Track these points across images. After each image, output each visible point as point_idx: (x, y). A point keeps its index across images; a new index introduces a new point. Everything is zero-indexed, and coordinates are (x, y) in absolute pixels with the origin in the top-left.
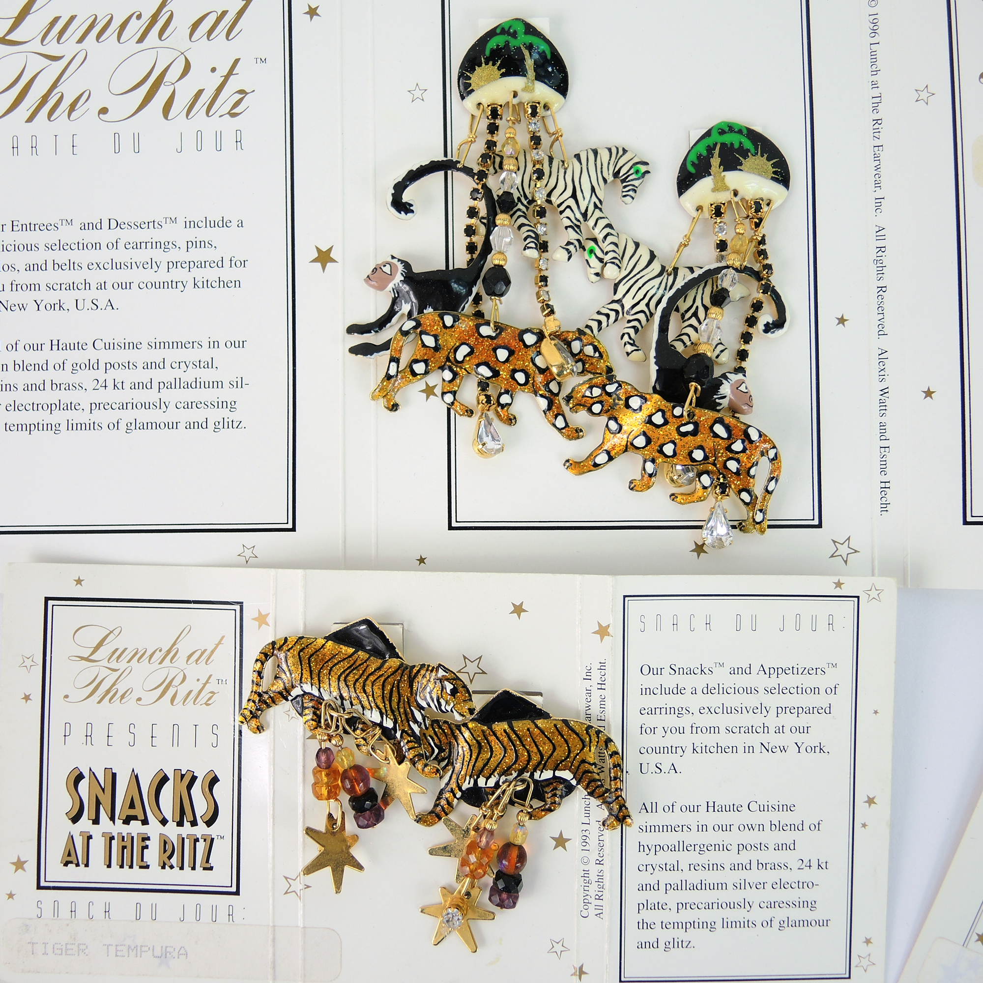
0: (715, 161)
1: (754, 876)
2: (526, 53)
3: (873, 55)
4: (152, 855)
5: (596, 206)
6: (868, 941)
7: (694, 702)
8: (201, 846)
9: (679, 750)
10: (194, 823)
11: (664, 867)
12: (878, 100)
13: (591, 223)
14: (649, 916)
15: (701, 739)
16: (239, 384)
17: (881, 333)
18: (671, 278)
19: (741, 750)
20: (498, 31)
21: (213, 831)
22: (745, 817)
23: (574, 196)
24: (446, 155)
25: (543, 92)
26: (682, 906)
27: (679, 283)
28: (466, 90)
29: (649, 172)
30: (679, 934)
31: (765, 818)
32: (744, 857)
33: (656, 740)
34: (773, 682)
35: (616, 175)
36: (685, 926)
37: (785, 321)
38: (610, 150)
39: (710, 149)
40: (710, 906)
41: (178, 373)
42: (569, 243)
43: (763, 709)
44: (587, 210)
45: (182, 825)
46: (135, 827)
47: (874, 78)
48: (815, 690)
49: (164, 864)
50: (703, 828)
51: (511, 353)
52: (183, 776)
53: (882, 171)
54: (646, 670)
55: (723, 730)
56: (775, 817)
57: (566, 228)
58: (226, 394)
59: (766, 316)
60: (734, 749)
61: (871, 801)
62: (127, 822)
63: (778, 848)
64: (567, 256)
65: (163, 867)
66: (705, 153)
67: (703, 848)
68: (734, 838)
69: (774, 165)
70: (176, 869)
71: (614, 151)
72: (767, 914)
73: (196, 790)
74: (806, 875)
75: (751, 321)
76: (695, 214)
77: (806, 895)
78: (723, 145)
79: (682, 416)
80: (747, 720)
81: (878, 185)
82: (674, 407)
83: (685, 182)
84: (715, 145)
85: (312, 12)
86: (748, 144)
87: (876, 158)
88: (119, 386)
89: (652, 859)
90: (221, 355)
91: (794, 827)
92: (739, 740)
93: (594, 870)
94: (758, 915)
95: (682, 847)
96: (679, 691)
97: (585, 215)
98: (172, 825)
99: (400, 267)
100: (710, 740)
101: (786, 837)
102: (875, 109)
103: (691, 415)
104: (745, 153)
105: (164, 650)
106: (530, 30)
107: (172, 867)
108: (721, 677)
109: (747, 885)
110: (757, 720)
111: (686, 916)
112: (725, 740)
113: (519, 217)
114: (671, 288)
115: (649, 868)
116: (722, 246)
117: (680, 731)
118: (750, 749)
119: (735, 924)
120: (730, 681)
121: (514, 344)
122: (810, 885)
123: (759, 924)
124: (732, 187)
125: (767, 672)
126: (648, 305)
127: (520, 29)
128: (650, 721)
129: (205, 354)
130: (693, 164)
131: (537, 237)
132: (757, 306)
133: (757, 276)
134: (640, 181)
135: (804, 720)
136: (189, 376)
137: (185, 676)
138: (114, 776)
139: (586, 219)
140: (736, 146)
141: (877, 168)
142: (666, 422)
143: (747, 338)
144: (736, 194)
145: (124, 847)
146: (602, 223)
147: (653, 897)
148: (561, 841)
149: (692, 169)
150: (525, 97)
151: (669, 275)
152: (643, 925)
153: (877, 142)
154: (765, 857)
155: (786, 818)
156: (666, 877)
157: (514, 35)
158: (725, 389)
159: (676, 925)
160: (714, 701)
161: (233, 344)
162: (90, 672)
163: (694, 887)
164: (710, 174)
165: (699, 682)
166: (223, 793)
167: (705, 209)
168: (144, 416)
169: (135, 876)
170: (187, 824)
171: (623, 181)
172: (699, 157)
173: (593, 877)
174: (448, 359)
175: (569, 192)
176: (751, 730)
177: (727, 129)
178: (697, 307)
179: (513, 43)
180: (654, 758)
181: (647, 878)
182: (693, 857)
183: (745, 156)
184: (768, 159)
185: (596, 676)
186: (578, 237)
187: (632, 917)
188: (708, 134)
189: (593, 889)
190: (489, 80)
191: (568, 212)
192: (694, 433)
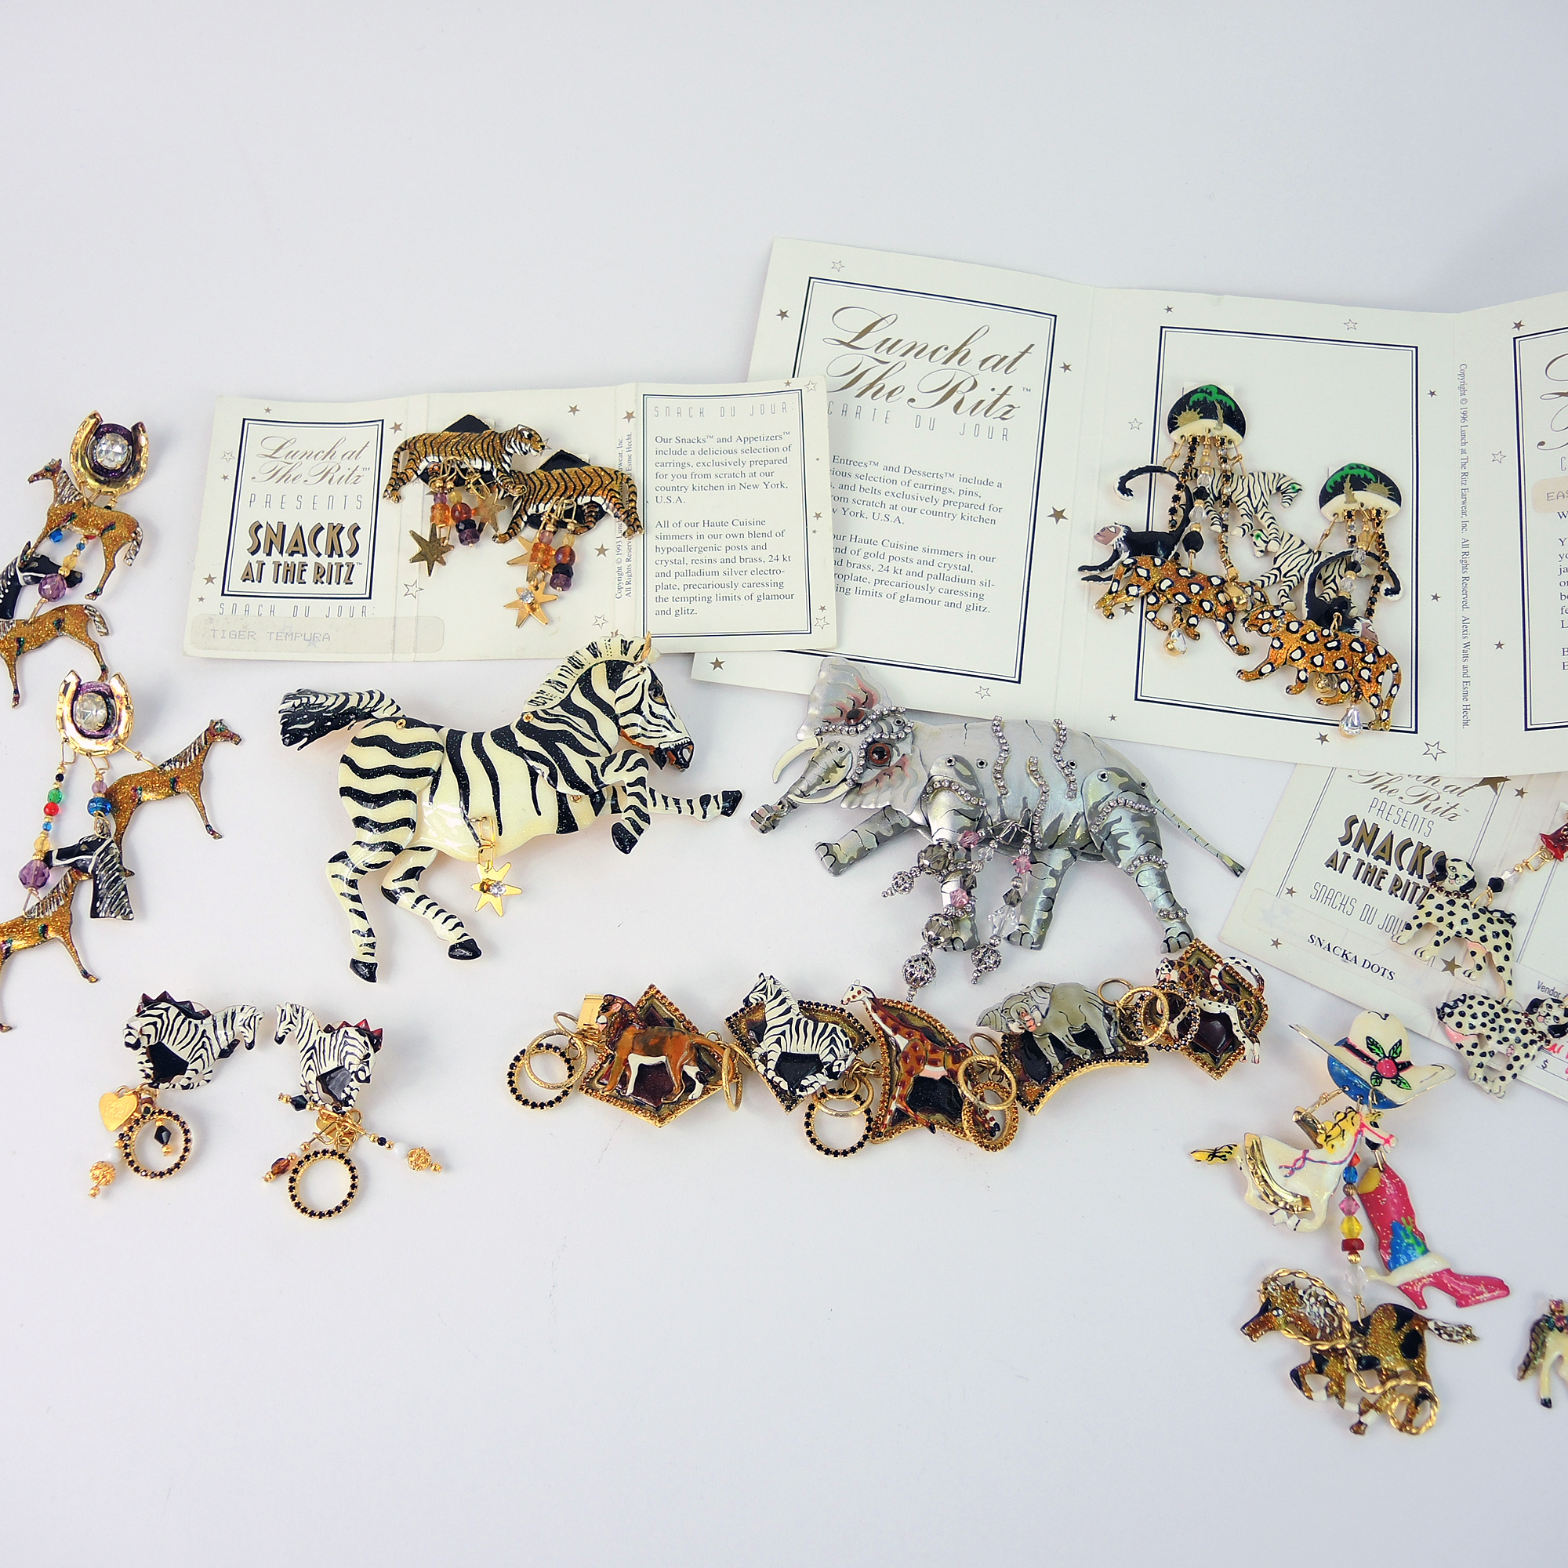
0: (1347, 485)
1: (738, 566)
2: (1218, 406)
3: (1463, 435)
4: (308, 575)
5: (1264, 505)
6: (823, 608)
7: (693, 460)
8: (345, 570)
9: (683, 488)
10: (341, 555)
11: (674, 562)
12: (1466, 461)
13: (1259, 515)
14: (663, 593)
15: (697, 482)
16: (988, 584)
17: (1465, 607)
18: (1316, 556)
19: (726, 488)
20: (1199, 391)
21: (353, 560)
22: (730, 529)
23: (1249, 495)
24: (1152, 462)
25: (1228, 431)
26: (686, 587)
27: (1322, 559)
28: (1172, 426)
29: (1301, 490)
30: (686, 605)
31: (744, 530)
32: (731, 554)
33: (667, 482)
34: (747, 446)
35: (1278, 489)
36: (690, 600)
37: (1400, 589)
38: (1274, 474)
39: (1343, 479)
40: (707, 586)
41: (943, 570)
42: (1244, 525)
43: (740, 462)
44: (1257, 506)
45: (332, 557)
46: (298, 558)
47: (1463, 447)
48: (776, 450)
49: (317, 581)
50: (702, 536)
51: (1202, 588)
52: (334, 527)
53: (1467, 505)
54: (659, 439)
55: (713, 476)
56: (752, 529)
57: (1242, 516)
58: (977, 589)
59: (1386, 585)
60: (722, 488)
61: (818, 516)
62: (291, 554)
63: (754, 548)
64: (1242, 534)
65: (316, 583)
66: (1339, 480)
67: (701, 550)
68: (723, 542)
69: (1389, 490)
70: (326, 584)
71: (1277, 476)
72: (748, 591)
73: (344, 536)
74: (775, 565)
75: (1376, 590)
76: (1332, 519)
77: (776, 578)
78: (1352, 475)
79: (1329, 635)
80: (730, 469)
81: (1464, 513)
82: (1323, 630)
83: (1325, 497)
84: (1347, 475)
85: (1066, 367)
86: (1370, 476)
87: (1464, 496)
88: (898, 572)
89: (665, 556)
90: (975, 564)
91: (764, 535)
92: (725, 482)
93: (624, 566)
94: (741, 592)
95: (686, 549)
96: (683, 452)
97: (1256, 509)
98: (324, 557)
99: (1123, 529)
100: (705, 482)
101: (761, 541)
102: (1463, 466)
103: (1336, 635)
104: (1369, 481)
105: (326, 453)
106: (1220, 392)
107: (322, 583)
108: (712, 444)
109: (733, 573)
110: (737, 469)
111: (690, 593)
112: (715, 482)
113: (1208, 506)
114: (1316, 562)
115: (663, 562)
116: (1353, 539)
117: (684, 477)
118: (733, 487)
119: (726, 598)
120: (717, 446)
121: (1204, 584)
122: (778, 572)
123: (742, 598)
124: (1359, 501)
125: (743, 440)
126: (1299, 571)
127: (1215, 391)
128: (663, 470)
129: (964, 562)
130: (1331, 487)
131: (1221, 519)
132: (1379, 579)
133: (1378, 559)
134: (1295, 494)
135: (769, 468)
136: (952, 573)
137: (339, 467)
138: (284, 526)
139: (1256, 512)
140: (1362, 476)
141: (1464, 503)
142: (1317, 640)
143: (1372, 601)
144: (1362, 505)
145: (288, 571)
146: (1267, 516)
147: (667, 581)
148: (602, 551)
149: (1330, 491)
150: (1216, 433)
151: (1315, 554)
152: (659, 599)
153: (1464, 487)
154: (744, 554)
155: (759, 529)
156: (675, 568)
157: (1210, 394)
158: (1358, 626)
159: (683, 599)
160: (707, 458)
161: (985, 558)
162: (271, 464)
163: (695, 574)
164: (1343, 493)
165: (697, 447)
166: (363, 537)
167: (1340, 515)
168: (914, 593)
169: (295, 588)
170: (335, 556)
171: (1282, 493)
172: (1335, 482)
173: (624, 570)
174: (1154, 588)
175: (1246, 493)
176: (733, 475)
177: (1355, 467)
178: (1335, 576)
179: (1209, 398)
180: (666, 494)
181: (661, 569)
182: (695, 555)
183: (1369, 483)
184: (1385, 486)
185: (625, 444)
186: (1251, 522)
187: (651, 594)
188: (1342, 469)
189: (625, 578)
190: (1191, 420)
191: (1244, 505)
192: (1337, 648)
